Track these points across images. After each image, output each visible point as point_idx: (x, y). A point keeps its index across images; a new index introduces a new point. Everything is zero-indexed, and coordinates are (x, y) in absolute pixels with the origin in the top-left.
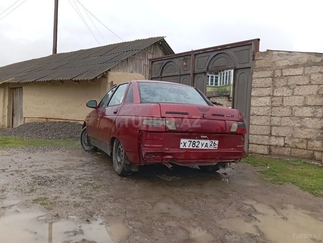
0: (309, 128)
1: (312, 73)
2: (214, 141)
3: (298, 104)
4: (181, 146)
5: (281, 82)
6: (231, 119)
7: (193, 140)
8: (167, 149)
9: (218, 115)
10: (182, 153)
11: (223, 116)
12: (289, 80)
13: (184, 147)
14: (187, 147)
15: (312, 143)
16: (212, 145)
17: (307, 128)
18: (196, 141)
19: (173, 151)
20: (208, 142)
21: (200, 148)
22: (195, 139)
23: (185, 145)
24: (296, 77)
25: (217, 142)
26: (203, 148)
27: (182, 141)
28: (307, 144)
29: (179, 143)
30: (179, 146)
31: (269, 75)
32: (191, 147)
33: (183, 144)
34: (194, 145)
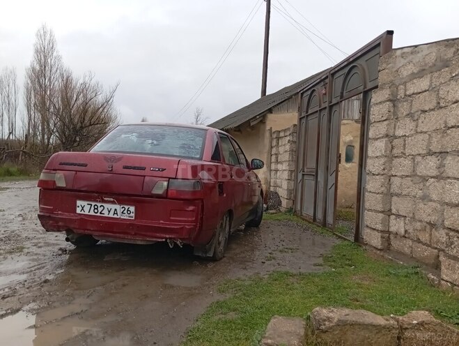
0: (434, 201)
1: (442, 83)
2: (127, 207)
3: (421, 152)
4: (78, 210)
5: (403, 109)
6: (160, 174)
7: (93, 204)
8: (59, 212)
9: (134, 168)
10: (75, 220)
11: (144, 169)
12: (414, 103)
13: (82, 212)
14: (87, 213)
15: (437, 233)
16: (125, 212)
17: (431, 201)
18: (99, 205)
19: (66, 215)
20: (117, 207)
21: (106, 215)
22: (97, 201)
23: (83, 209)
24: (421, 95)
25: (132, 209)
26: (111, 215)
27: (79, 203)
28: (431, 235)
29: (75, 207)
30: (76, 210)
31: (387, 96)
32: (92, 213)
33: (81, 208)
34: (96, 211)
